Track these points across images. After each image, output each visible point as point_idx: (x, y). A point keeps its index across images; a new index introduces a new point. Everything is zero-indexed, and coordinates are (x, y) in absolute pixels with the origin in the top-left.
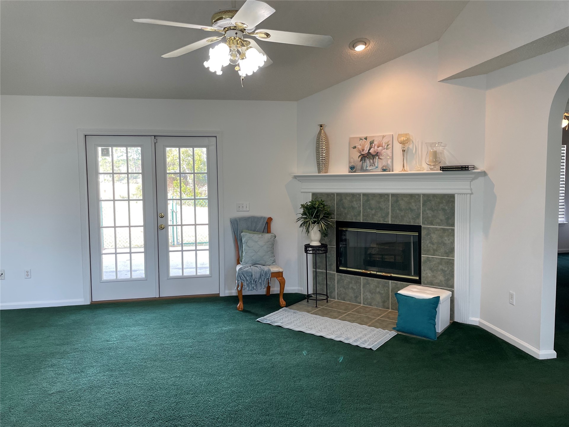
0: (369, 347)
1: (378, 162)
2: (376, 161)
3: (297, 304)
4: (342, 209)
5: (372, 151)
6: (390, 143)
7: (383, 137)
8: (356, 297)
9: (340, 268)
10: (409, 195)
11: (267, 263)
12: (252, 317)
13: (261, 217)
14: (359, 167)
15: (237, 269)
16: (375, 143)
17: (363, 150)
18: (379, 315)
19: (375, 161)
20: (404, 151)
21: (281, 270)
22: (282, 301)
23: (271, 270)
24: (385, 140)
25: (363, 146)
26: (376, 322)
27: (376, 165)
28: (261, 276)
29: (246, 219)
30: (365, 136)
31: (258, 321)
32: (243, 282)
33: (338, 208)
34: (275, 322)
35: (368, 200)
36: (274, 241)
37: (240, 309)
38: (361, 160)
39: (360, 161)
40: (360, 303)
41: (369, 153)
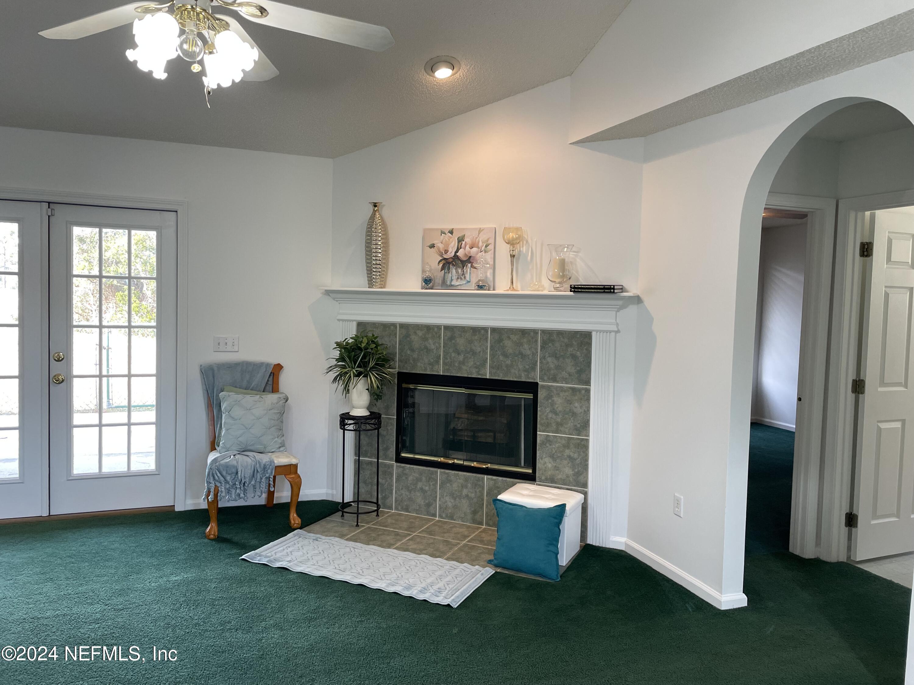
0: (445, 602)
1: (470, 273)
2: (467, 271)
3: (322, 522)
4: (409, 352)
5: (460, 253)
6: (491, 241)
7: (480, 230)
8: (428, 505)
9: (403, 455)
10: (520, 331)
11: (267, 450)
12: (234, 551)
13: (262, 364)
14: (439, 281)
15: (209, 461)
16: (467, 240)
17: (445, 251)
18: (465, 537)
19: (465, 271)
20: (514, 256)
21: (294, 461)
22: (294, 518)
23: (275, 462)
24: (483, 237)
25: (447, 245)
26: (461, 550)
27: (468, 279)
28: (255, 472)
29: (231, 367)
30: (450, 227)
31: (243, 559)
32: (218, 484)
33: (401, 350)
34: (276, 560)
35: (452, 338)
36: (284, 406)
37: (212, 536)
38: (443, 268)
39: (441, 270)
40: (434, 515)
41: (456, 257)
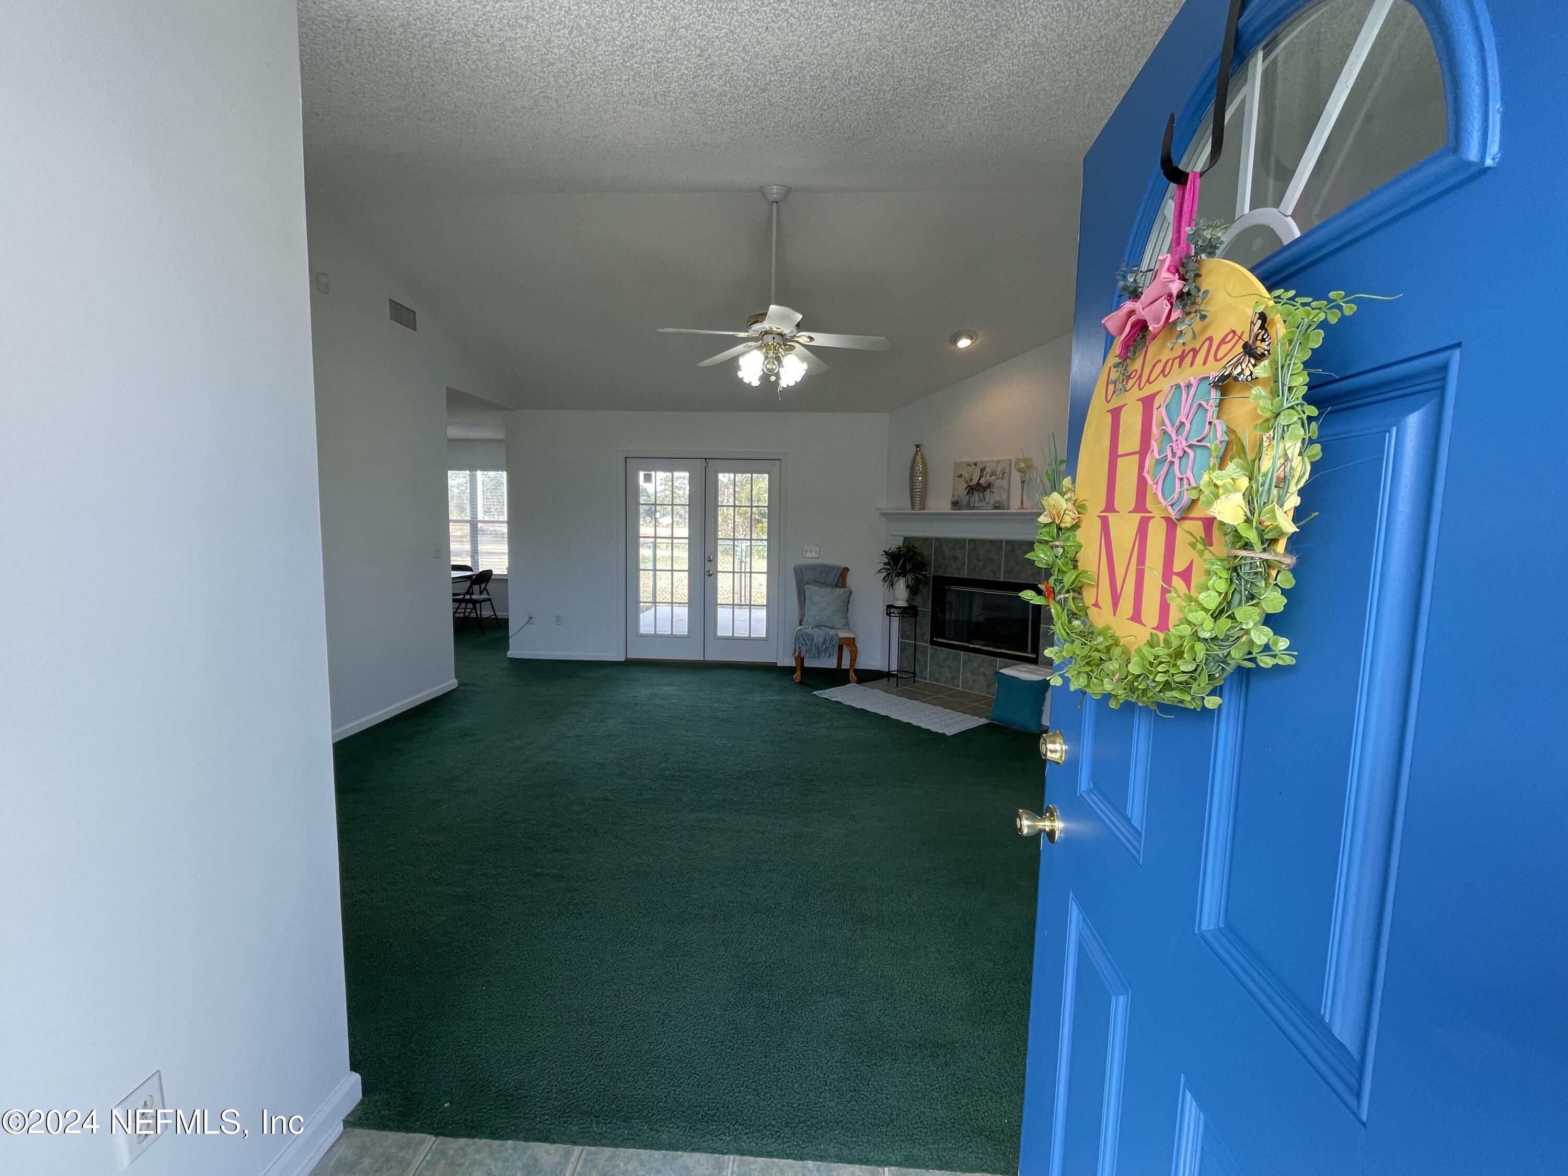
0: (942, 732)
1: (989, 496)
2: (987, 495)
3: (873, 682)
4: (941, 560)
5: (982, 481)
6: (1007, 470)
7: (999, 462)
8: (954, 678)
9: (936, 639)
11: (836, 627)
12: (808, 690)
13: (836, 567)
14: (965, 503)
15: (796, 631)
16: (988, 470)
17: (970, 479)
19: (985, 495)
20: (1024, 482)
21: (852, 636)
22: (852, 677)
23: (840, 635)
24: (1000, 467)
25: (972, 475)
27: (987, 501)
28: (825, 640)
29: (814, 568)
30: (974, 460)
31: (815, 695)
32: (801, 646)
33: (936, 558)
34: (834, 697)
35: (975, 548)
36: (849, 598)
37: (796, 683)
38: (968, 493)
39: (967, 495)
40: (958, 686)
41: (978, 484)
